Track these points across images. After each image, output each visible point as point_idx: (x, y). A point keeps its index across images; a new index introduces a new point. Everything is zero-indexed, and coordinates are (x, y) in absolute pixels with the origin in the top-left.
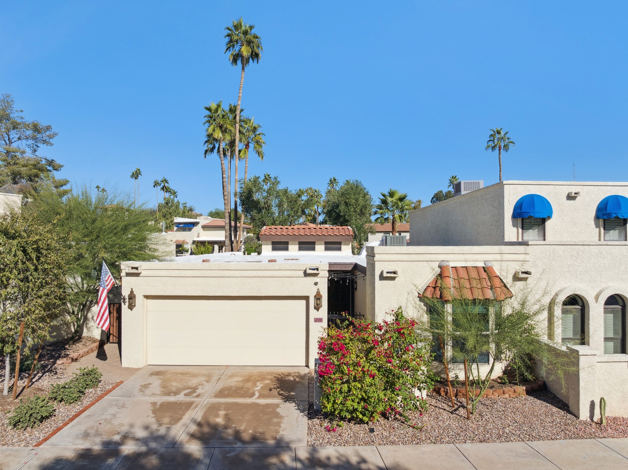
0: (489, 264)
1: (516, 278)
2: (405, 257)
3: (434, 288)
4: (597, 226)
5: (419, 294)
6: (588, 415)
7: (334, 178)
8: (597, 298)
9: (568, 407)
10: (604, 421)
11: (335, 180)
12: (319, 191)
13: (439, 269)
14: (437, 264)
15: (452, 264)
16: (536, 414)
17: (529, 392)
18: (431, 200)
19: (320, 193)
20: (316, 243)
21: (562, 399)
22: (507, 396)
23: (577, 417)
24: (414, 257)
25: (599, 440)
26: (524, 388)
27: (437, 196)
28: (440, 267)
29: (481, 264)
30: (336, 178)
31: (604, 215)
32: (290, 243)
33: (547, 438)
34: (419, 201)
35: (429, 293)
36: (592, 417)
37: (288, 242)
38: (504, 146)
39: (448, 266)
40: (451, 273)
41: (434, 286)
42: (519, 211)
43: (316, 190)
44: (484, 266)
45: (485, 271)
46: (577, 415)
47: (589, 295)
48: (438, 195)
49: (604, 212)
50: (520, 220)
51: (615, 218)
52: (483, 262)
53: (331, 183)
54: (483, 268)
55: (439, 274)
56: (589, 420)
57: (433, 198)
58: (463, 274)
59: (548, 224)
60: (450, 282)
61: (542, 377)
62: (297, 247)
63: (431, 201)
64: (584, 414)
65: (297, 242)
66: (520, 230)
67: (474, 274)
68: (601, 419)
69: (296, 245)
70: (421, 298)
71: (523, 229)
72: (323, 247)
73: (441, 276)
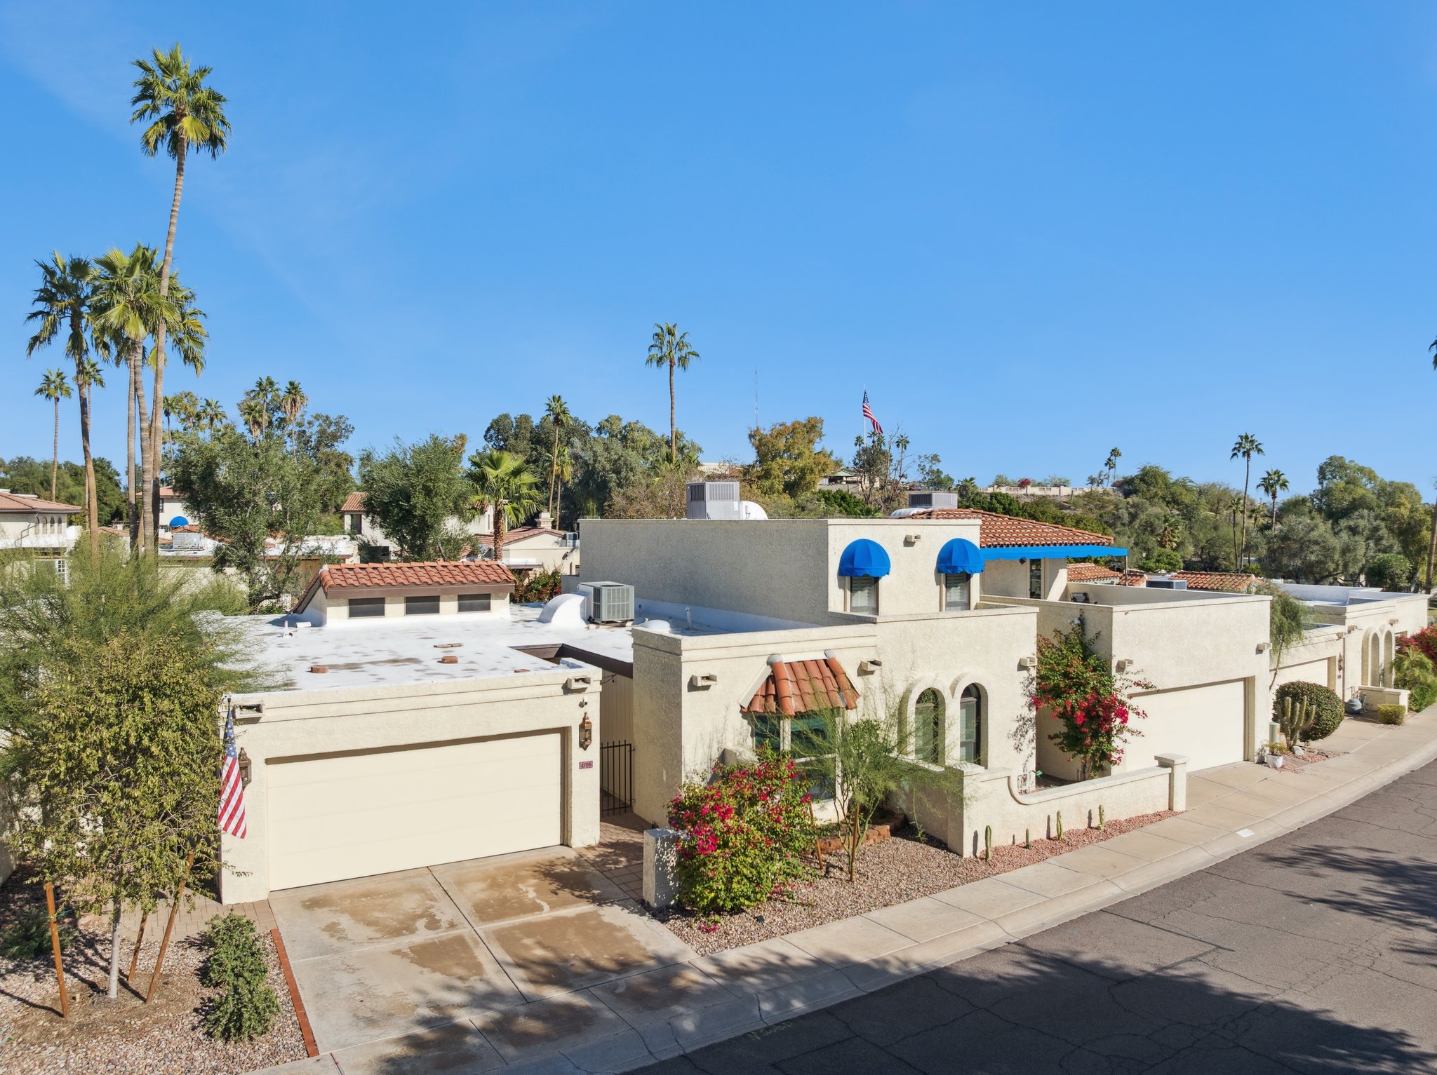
0: (831, 655)
1: (863, 672)
2: (723, 653)
3: (763, 696)
4: (938, 583)
5: (742, 707)
6: (972, 850)
7: (268, 379)
8: (953, 689)
9: (946, 844)
10: (990, 854)
11: (271, 383)
12: (218, 404)
13: (769, 667)
14: (765, 659)
15: (786, 659)
16: (916, 860)
17: (894, 833)
18: (484, 433)
19: (220, 410)
20: (441, 599)
21: (933, 835)
22: (871, 841)
23: (961, 855)
24: (735, 652)
25: (994, 877)
26: (888, 827)
27: (497, 424)
28: (770, 664)
29: (821, 656)
30: (273, 380)
31: (948, 568)
32: (387, 600)
33: (944, 888)
34: (462, 437)
35: (758, 705)
36: (975, 852)
37: (384, 599)
38: (680, 359)
39: (781, 662)
40: (786, 673)
41: (764, 694)
42: (850, 566)
43: (210, 401)
44: (825, 658)
45: (827, 666)
46: (959, 852)
47: (943, 687)
48: (500, 423)
49: (949, 564)
50: (847, 579)
51: (962, 573)
52: (823, 653)
53: (262, 390)
54: (825, 661)
55: (769, 677)
56: (972, 856)
57: (489, 430)
58: (802, 674)
59: (883, 582)
60: (789, 688)
61: (900, 808)
62: (402, 607)
63: (485, 436)
64: (968, 851)
65: (402, 599)
66: (849, 593)
67: (815, 672)
68: (987, 851)
69: (401, 603)
70: (746, 713)
71: (851, 591)
72: (454, 605)
73: (773, 679)
